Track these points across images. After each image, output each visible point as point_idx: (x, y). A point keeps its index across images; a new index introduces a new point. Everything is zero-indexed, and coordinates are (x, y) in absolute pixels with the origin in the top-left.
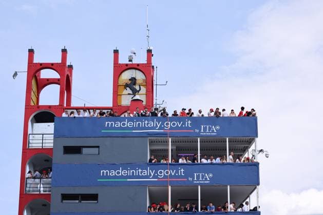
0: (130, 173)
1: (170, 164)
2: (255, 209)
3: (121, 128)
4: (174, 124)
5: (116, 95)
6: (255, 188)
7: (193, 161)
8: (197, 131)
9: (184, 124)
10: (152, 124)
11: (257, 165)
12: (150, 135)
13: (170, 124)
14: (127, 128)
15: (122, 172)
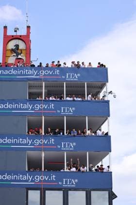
0: (15, 106)
1: (44, 101)
2: (107, 134)
3: (8, 75)
4: (47, 72)
5: (5, 56)
6: (107, 119)
7: (61, 99)
8: (63, 77)
9: (54, 72)
10: (31, 72)
11: (108, 102)
12: (29, 79)
13: (44, 72)
14: (13, 75)
15: (9, 106)
